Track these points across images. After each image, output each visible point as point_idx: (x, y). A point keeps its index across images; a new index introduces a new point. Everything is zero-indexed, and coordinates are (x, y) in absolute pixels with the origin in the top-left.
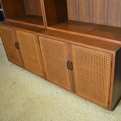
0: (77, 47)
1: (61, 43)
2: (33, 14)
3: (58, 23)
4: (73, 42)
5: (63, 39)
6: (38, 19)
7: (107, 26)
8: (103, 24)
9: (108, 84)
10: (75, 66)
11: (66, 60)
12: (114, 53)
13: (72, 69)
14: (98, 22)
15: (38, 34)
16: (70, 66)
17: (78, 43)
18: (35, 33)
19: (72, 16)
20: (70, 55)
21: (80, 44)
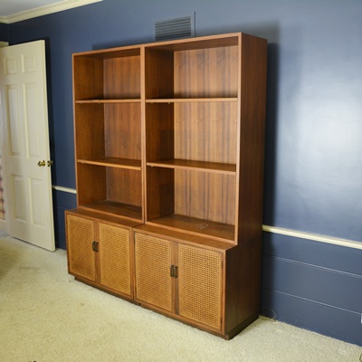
0: (184, 247)
1: (165, 242)
2: (118, 201)
3: (160, 217)
4: (181, 241)
5: (168, 237)
6: (136, 211)
7: (225, 225)
8: (221, 221)
9: (219, 293)
10: (180, 272)
11: (169, 265)
12: (224, 251)
13: (177, 277)
14: (215, 218)
15: (135, 230)
16: (174, 272)
17: (186, 242)
18: (130, 228)
19: (179, 208)
20: (175, 258)
21: (189, 242)
